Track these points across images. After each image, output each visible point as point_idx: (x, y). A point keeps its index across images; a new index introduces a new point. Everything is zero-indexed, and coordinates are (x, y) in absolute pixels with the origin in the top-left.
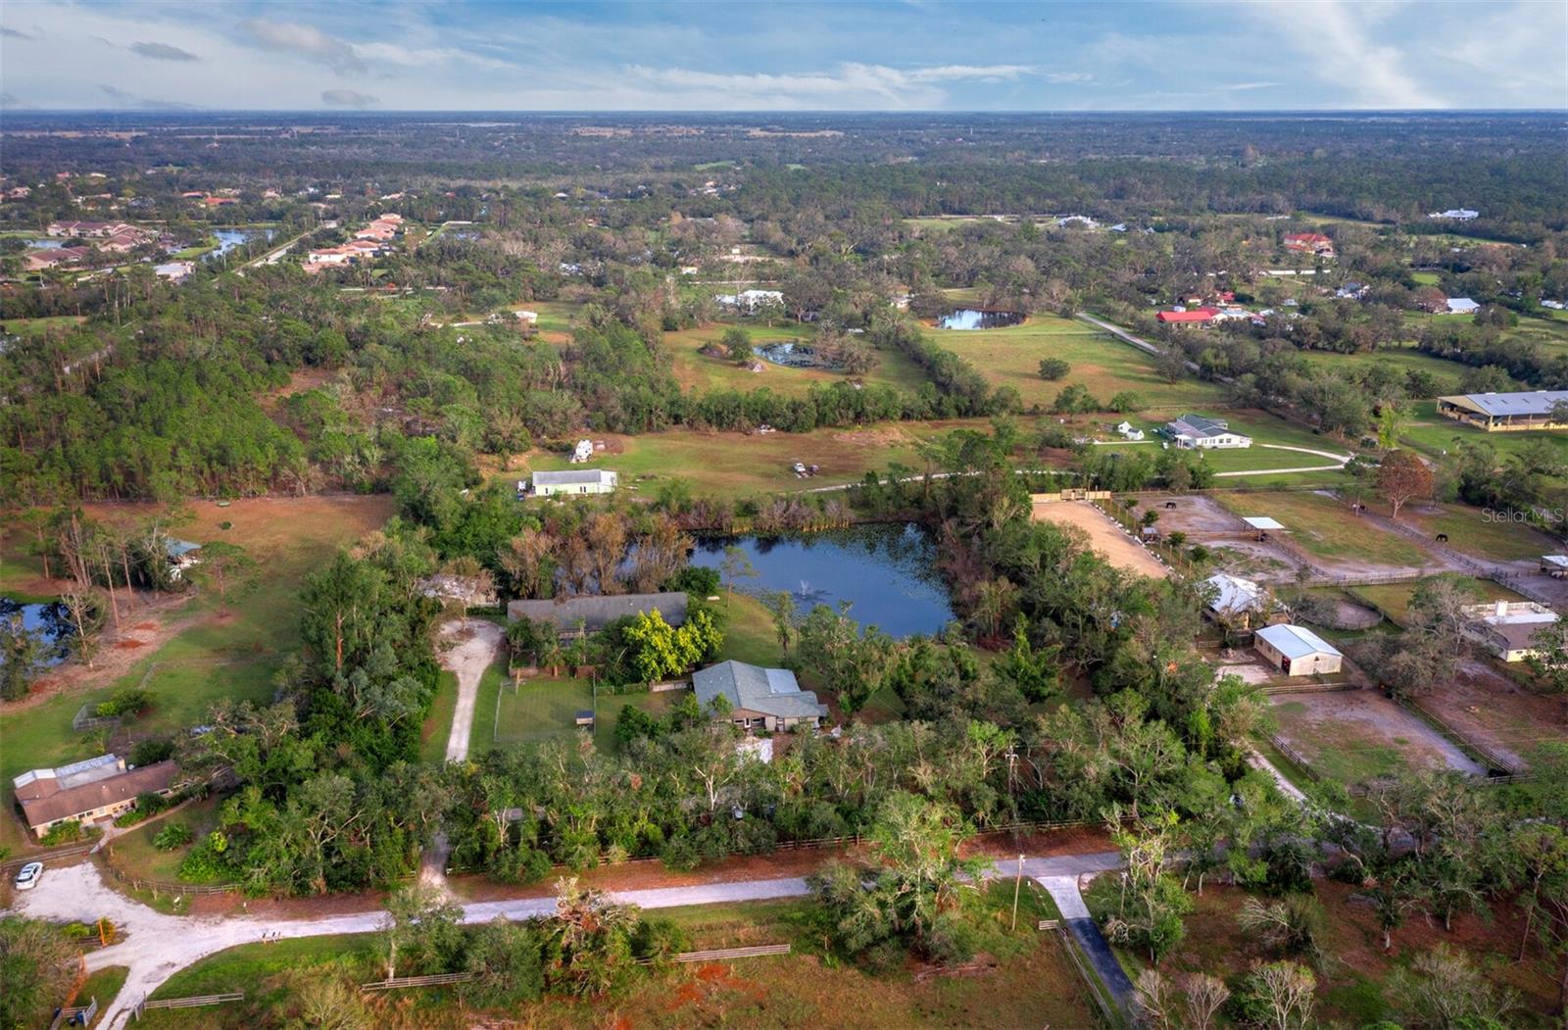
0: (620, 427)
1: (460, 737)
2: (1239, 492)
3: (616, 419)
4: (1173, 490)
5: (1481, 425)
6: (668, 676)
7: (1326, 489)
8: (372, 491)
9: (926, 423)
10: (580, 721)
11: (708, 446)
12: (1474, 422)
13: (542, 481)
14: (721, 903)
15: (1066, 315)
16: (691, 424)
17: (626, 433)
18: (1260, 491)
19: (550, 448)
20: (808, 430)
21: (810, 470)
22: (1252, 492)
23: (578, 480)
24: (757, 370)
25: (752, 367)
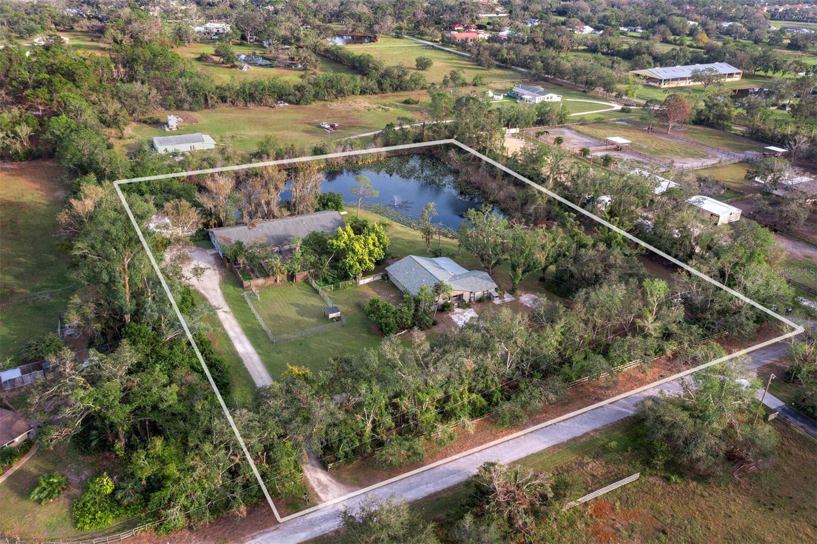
0: (186, 106)
1: (241, 342)
2: (581, 125)
3: (182, 101)
4: (549, 125)
5: (657, 85)
6: (366, 273)
7: (622, 121)
8: (26, 159)
9: (376, 96)
10: (331, 316)
11: (252, 115)
12: (652, 84)
13: (161, 143)
14: (554, 446)
15: (398, 36)
16: (233, 103)
17: (191, 109)
18: (591, 123)
19: (145, 122)
20: (310, 103)
21: (332, 126)
22: (587, 124)
23: (188, 141)
24: (245, 69)
25: (241, 68)
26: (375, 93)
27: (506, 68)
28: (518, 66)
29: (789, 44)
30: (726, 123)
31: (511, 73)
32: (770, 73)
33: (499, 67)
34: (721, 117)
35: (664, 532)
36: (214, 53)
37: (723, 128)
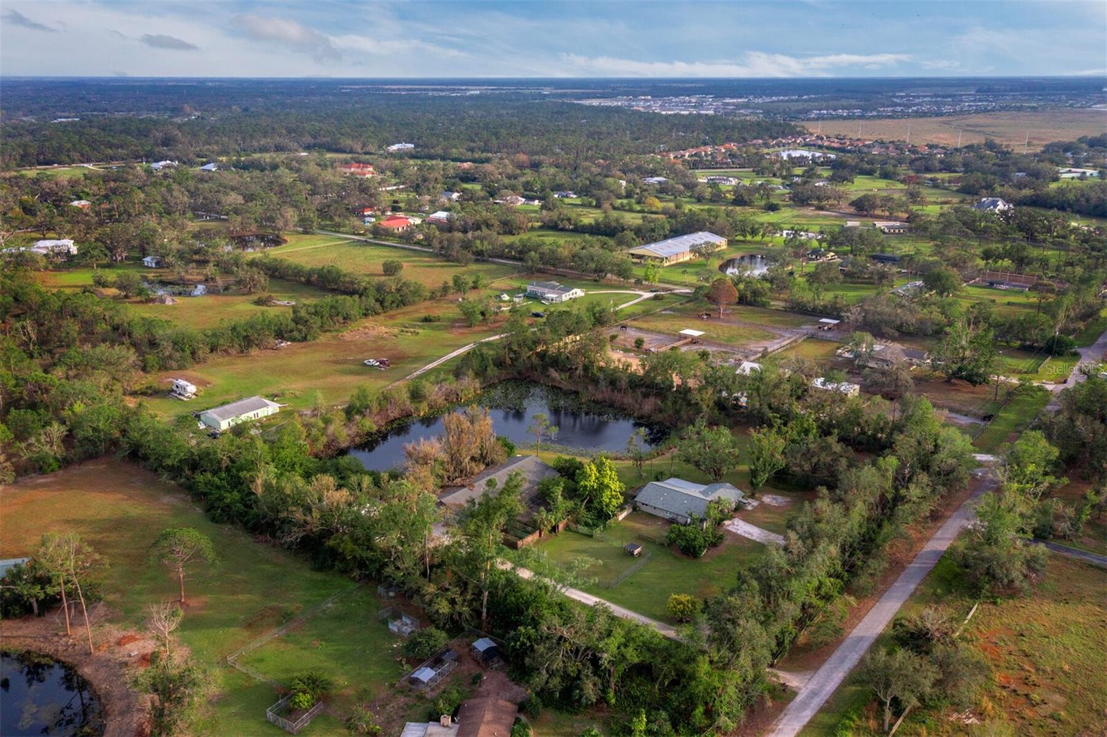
10: (636, 552)
13: (223, 417)
15: (307, 232)
16: (226, 351)
18: (641, 317)
19: (144, 394)
20: (317, 338)
22: (639, 319)
23: (251, 409)
24: (169, 302)
25: (163, 301)
26: (377, 314)
27: (484, 261)
28: (495, 257)
29: (734, 200)
30: (764, 300)
31: (494, 266)
32: (749, 238)
33: (477, 261)
34: (756, 293)
35: (1022, 635)
36: (92, 283)
37: (763, 305)
